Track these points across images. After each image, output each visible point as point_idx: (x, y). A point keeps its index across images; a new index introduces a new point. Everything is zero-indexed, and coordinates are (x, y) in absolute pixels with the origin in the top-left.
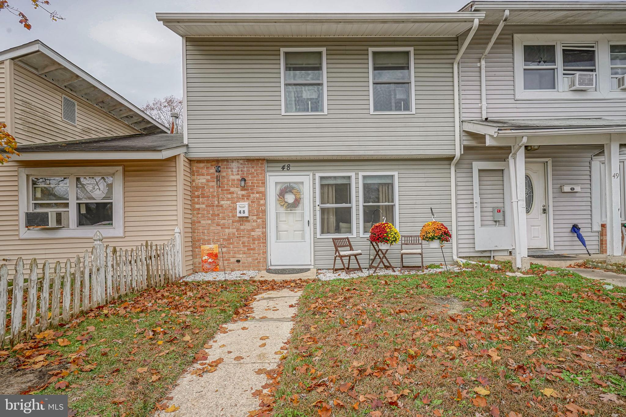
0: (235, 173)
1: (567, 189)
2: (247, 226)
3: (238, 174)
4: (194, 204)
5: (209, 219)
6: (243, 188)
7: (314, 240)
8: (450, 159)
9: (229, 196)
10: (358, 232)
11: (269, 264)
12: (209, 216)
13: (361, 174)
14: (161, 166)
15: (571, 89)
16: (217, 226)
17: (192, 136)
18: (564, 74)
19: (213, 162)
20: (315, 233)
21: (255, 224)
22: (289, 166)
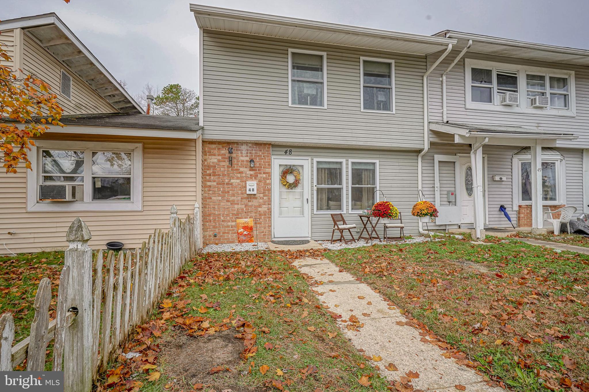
0: (244, 155)
1: (497, 178)
2: (255, 203)
3: (247, 156)
4: (206, 181)
5: (219, 195)
6: (251, 169)
7: (311, 215)
8: (418, 152)
9: (239, 175)
10: (347, 209)
11: (273, 237)
12: (220, 192)
13: (351, 160)
14: (181, 145)
15: (503, 104)
16: (227, 202)
17: (206, 119)
18: (498, 92)
19: (223, 144)
20: (312, 209)
21: (261, 201)
22: (290, 151)
